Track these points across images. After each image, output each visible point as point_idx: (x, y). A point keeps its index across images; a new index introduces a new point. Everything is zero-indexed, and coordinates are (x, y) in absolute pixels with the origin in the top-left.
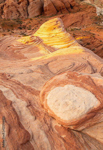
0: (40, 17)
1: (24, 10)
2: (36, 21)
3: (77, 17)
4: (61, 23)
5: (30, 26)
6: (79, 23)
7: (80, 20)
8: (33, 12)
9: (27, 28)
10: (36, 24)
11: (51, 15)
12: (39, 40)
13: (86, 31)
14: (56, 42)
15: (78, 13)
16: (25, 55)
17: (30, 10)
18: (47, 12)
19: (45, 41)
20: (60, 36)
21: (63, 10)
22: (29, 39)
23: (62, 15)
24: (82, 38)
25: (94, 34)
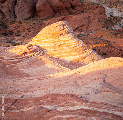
0: (31, 19)
1: (9, 10)
2: (28, 24)
3: (81, 20)
4: (69, 27)
5: (19, 31)
6: (85, 27)
7: (85, 24)
8: (22, 13)
9: (15, 34)
10: (27, 29)
11: (47, 17)
12: (41, 50)
13: (98, 37)
14: (66, 52)
15: (82, 14)
16: (24, 71)
17: (18, 11)
18: (41, 13)
19: (50, 51)
20: (71, 44)
21: (62, 10)
22: (26, 49)
23: (62, 17)
24: (94, 46)
25: (108, 41)
